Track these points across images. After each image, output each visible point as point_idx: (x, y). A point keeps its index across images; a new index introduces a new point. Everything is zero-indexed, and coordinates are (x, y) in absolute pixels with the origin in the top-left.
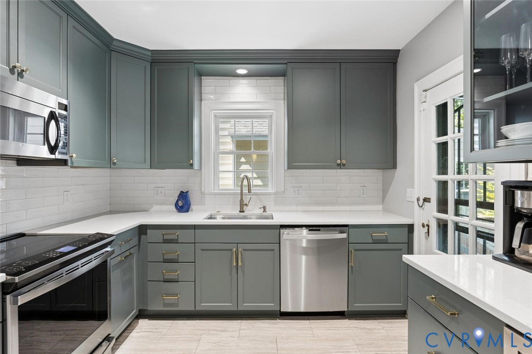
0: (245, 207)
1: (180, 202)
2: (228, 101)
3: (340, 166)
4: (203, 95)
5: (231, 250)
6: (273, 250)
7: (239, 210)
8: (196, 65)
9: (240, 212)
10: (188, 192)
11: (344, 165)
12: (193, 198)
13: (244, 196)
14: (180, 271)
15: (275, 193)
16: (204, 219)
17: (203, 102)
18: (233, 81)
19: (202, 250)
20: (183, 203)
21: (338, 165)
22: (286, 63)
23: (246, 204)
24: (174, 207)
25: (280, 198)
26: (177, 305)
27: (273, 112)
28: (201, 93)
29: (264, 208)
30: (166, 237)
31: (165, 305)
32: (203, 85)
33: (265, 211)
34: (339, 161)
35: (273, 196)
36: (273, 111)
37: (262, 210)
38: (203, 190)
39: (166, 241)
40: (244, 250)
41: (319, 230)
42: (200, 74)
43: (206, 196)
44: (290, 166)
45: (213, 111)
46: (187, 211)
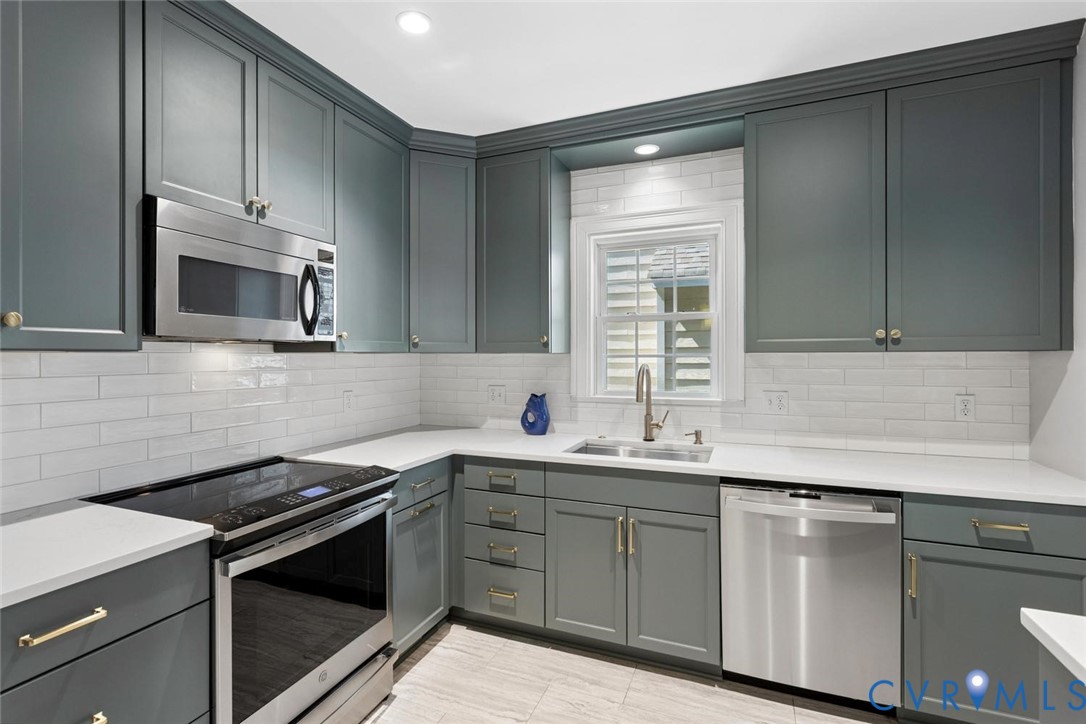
0: (655, 431)
1: (529, 414)
2: (622, 213)
3: (884, 344)
4: (573, 207)
5: (614, 519)
6: (705, 530)
7: (644, 435)
8: (555, 152)
9: (646, 440)
10: (544, 395)
11: (896, 341)
12: (556, 408)
13: (653, 407)
14: (518, 547)
15: (723, 404)
16: (567, 451)
17: (573, 222)
18: (631, 171)
19: (558, 512)
20: (537, 417)
21: (879, 341)
22: (742, 117)
23: (657, 425)
24: (519, 423)
25: (735, 414)
26: (513, 611)
27: (719, 228)
28: (568, 205)
29: (698, 434)
30: (495, 481)
31: (493, 607)
32: (573, 188)
33: (698, 441)
34: (880, 333)
35: (718, 409)
36: (719, 225)
37: (693, 438)
38: (573, 393)
39: (495, 489)
40: (641, 522)
41: (818, 498)
42: (566, 168)
43: (580, 405)
44: (751, 346)
45: (592, 238)
46: (543, 432)
